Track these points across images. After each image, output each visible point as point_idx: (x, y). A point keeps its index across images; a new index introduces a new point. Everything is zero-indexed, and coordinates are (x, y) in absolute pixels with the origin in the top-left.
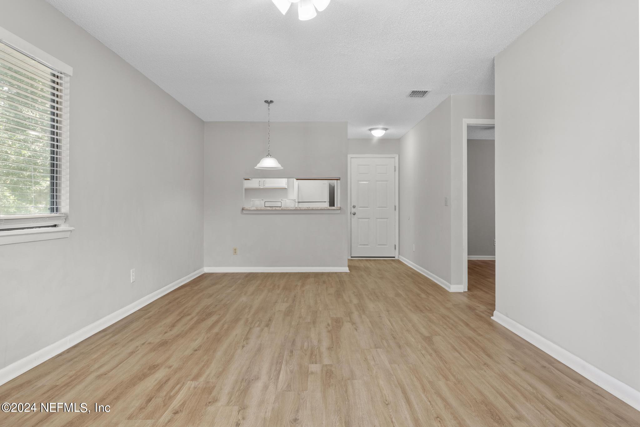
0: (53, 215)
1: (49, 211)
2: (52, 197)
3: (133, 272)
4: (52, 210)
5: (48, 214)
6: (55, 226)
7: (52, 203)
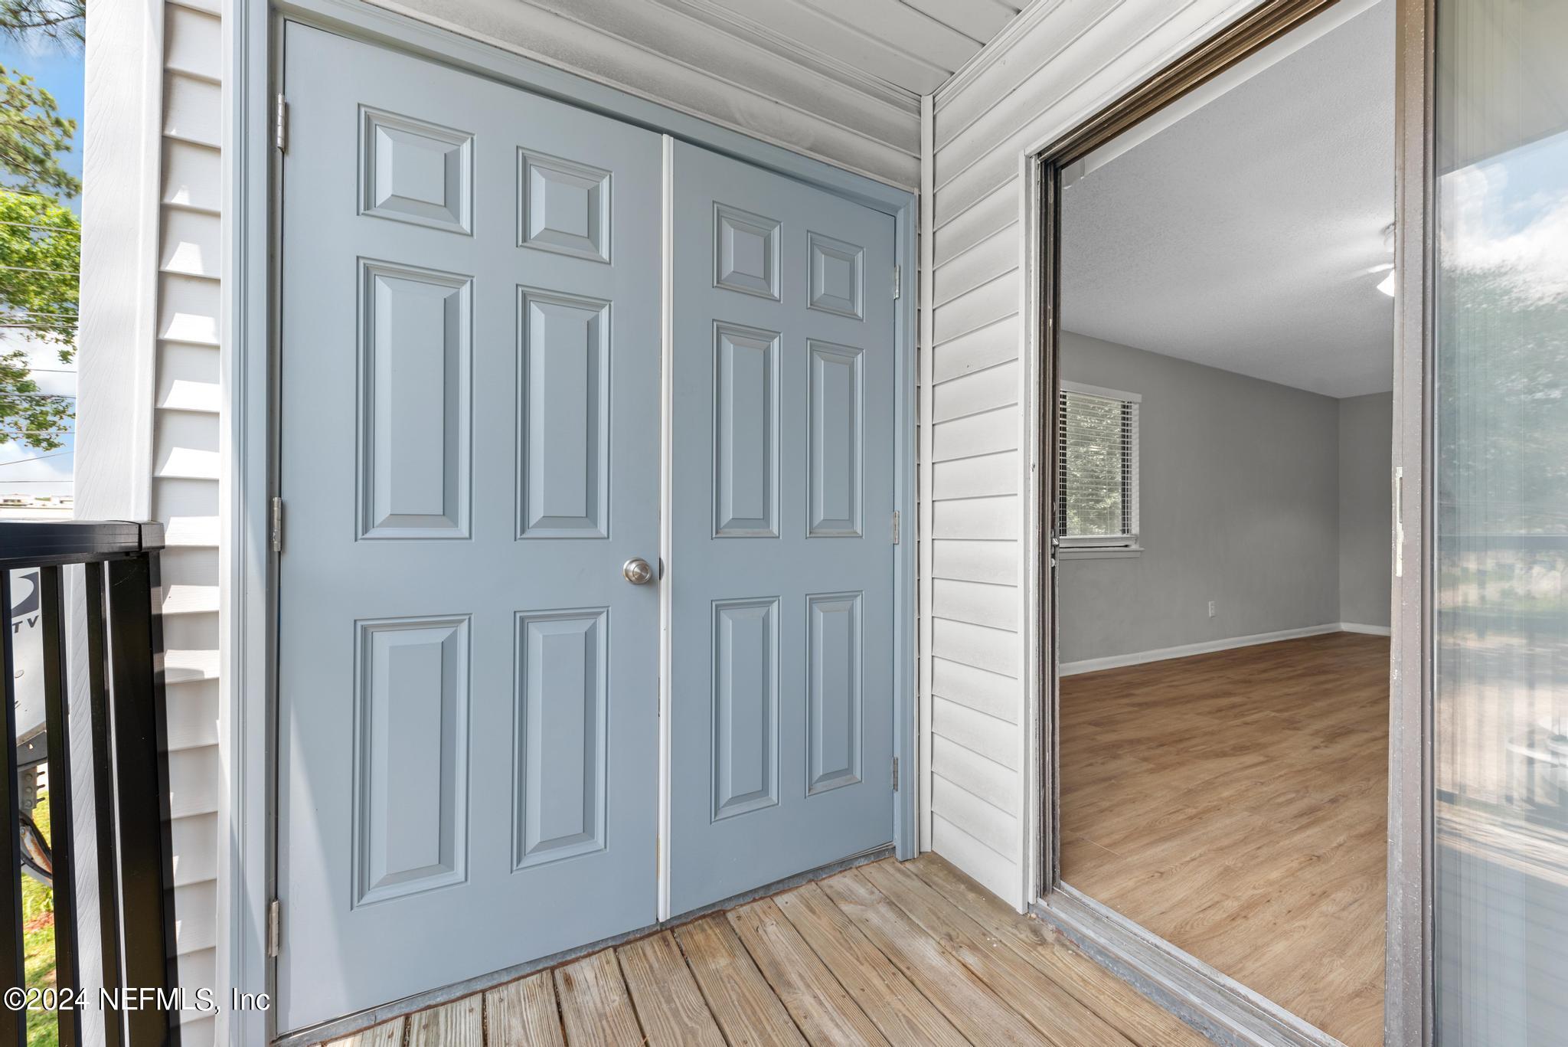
0: (1125, 535)
1: (1120, 532)
2: (1124, 519)
3: (1212, 605)
4: (1124, 531)
5: (1119, 535)
6: (1126, 546)
7: (1124, 525)
